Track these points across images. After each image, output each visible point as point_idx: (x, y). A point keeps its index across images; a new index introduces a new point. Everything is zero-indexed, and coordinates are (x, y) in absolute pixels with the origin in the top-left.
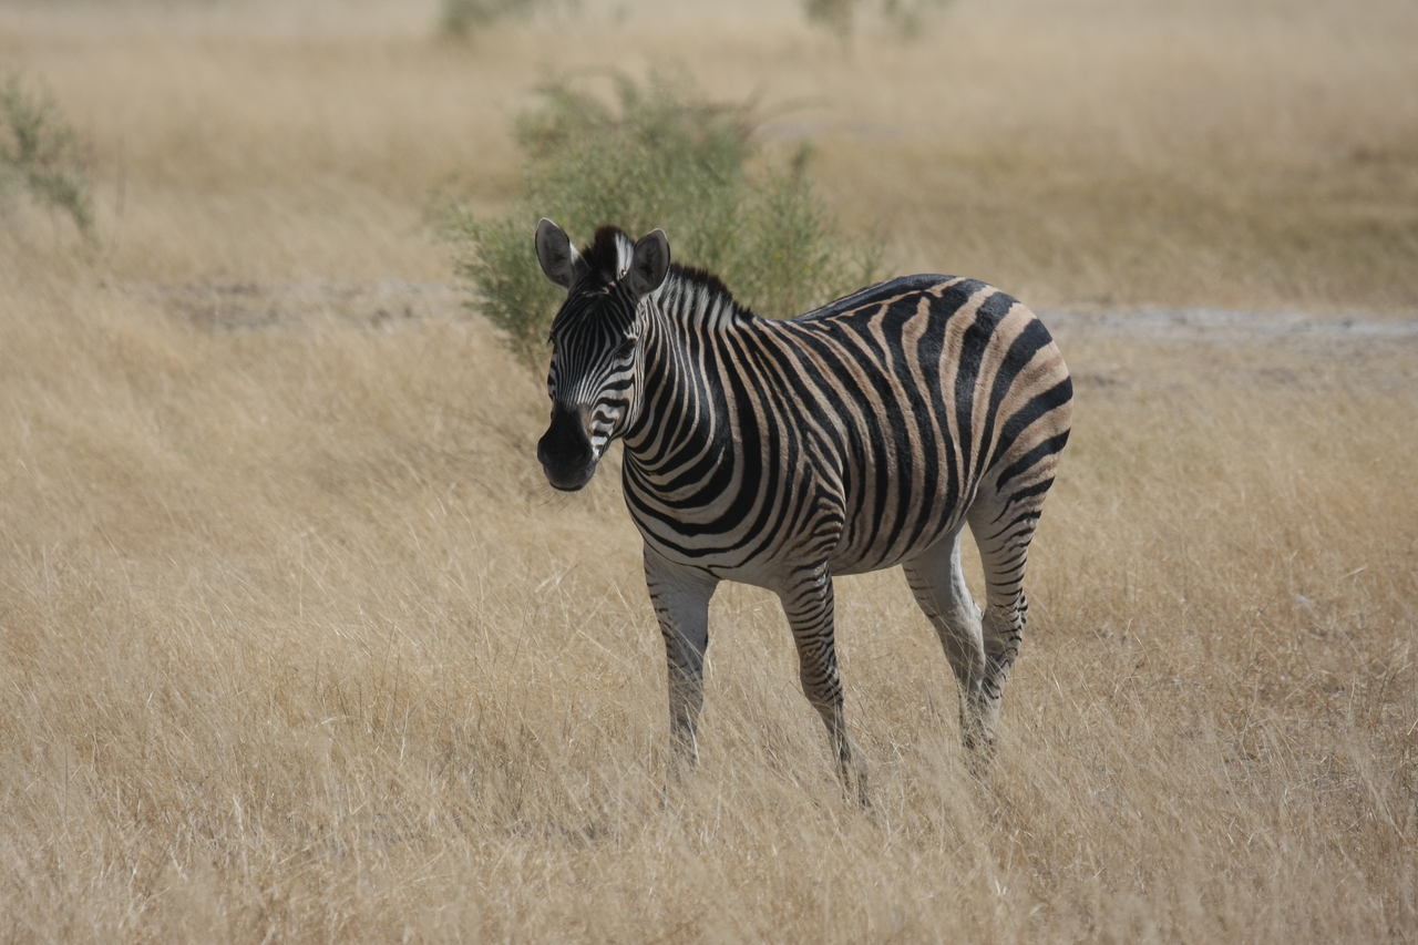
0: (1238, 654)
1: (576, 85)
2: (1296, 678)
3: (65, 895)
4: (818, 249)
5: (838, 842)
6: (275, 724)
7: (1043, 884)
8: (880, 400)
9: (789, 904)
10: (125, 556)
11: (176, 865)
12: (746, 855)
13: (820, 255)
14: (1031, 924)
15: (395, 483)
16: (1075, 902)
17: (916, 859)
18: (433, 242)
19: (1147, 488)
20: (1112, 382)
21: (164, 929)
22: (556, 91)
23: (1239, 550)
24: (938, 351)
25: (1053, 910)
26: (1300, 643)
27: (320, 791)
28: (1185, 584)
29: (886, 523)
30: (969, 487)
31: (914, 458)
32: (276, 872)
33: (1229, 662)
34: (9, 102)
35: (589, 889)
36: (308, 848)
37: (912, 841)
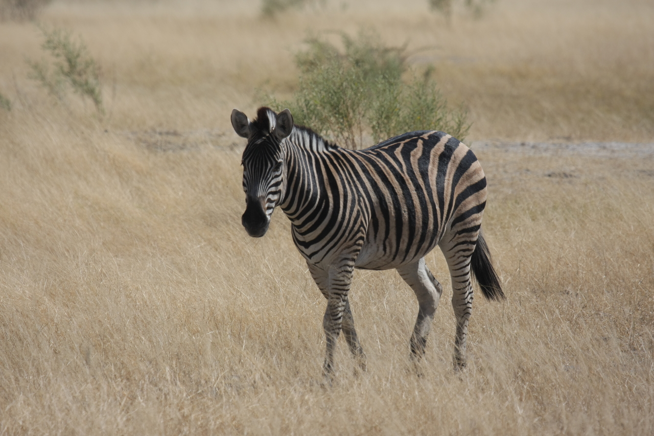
0: (630, 302)
1: (323, 39)
3: (89, 413)
4: (439, 114)
5: (444, 389)
7: (539, 408)
8: (399, 187)
9: (422, 417)
10: (117, 256)
11: (140, 399)
12: (402, 394)
13: (438, 117)
14: (534, 427)
16: (555, 417)
17: (481, 396)
19: (588, 225)
20: (571, 176)
21: (134, 428)
22: (314, 42)
23: (631, 254)
24: (427, 164)
25: (544, 420)
27: (206, 365)
28: (606, 269)
29: (403, 243)
30: (443, 226)
31: (416, 213)
32: (186, 402)
33: (626, 305)
34: (65, 46)
35: (330, 410)
36: (200, 391)
37: (479, 388)
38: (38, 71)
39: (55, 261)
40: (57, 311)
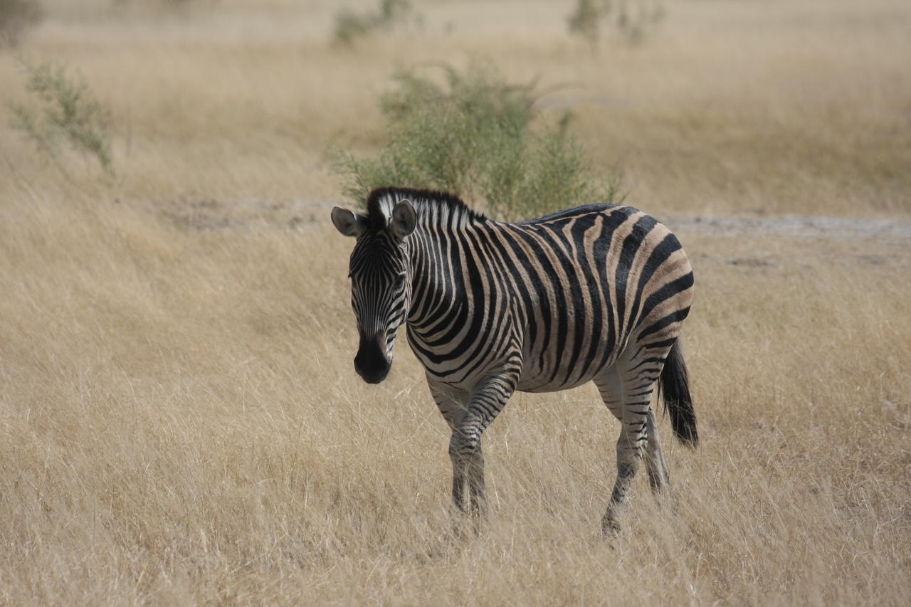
0: (847, 439)
1: (419, 74)
2: (883, 454)
3: (93, 594)
4: (581, 178)
5: (589, 560)
6: (228, 483)
7: (720, 587)
8: (567, 278)
9: (558, 600)
10: (132, 375)
11: (164, 574)
12: (530, 568)
13: (581, 183)
15: (304, 328)
16: (742, 599)
17: (639, 571)
18: (329, 175)
19: (788, 332)
20: (765, 264)
22: (405, 77)
23: (847, 372)
24: (606, 249)
25: (728, 603)
26: (887, 432)
27: (256, 527)
28: (812, 394)
29: (566, 357)
30: (622, 338)
31: (586, 316)
32: (229, 578)
33: (841, 444)
34: (58, 85)
35: (430, 590)
36: (248, 563)
37: (637, 559)
38: (23, 117)
39: (46, 382)
40: (48, 451)
